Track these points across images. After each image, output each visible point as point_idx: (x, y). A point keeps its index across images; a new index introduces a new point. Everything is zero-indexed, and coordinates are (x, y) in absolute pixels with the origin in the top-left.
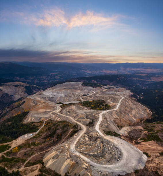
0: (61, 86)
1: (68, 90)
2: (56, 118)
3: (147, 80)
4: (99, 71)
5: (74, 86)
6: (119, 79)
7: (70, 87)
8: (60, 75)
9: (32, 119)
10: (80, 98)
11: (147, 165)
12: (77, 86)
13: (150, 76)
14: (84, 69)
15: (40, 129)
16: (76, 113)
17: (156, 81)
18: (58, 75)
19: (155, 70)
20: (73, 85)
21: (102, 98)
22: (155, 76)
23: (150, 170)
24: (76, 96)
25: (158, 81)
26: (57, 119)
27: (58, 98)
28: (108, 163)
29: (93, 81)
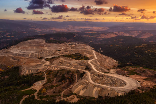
0: (25, 44)
1: (34, 48)
2: (52, 68)
3: (97, 37)
4: (49, 29)
5: (39, 43)
6: (75, 36)
7: (35, 44)
8: (9, 33)
9: (29, 71)
10: (56, 53)
11: (141, 85)
12: (42, 44)
13: (99, 33)
14: (33, 28)
15: (46, 77)
16: (69, 63)
17: (105, 38)
18: (7, 33)
19: (100, 29)
20: (37, 43)
21: (77, 52)
22: (103, 34)
23: (144, 87)
24: (47, 52)
25: (107, 38)
26: (54, 69)
27: (30, 55)
28: (121, 86)
29: (51, 38)
